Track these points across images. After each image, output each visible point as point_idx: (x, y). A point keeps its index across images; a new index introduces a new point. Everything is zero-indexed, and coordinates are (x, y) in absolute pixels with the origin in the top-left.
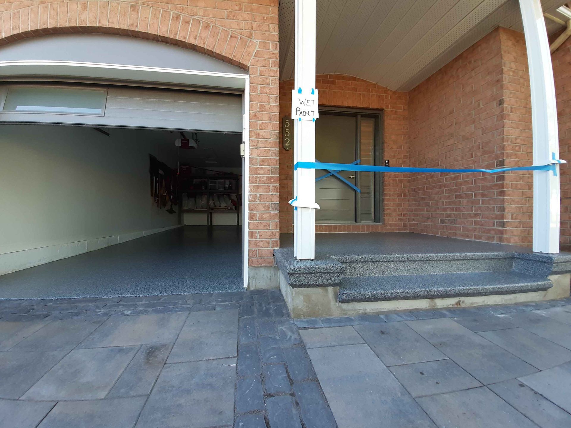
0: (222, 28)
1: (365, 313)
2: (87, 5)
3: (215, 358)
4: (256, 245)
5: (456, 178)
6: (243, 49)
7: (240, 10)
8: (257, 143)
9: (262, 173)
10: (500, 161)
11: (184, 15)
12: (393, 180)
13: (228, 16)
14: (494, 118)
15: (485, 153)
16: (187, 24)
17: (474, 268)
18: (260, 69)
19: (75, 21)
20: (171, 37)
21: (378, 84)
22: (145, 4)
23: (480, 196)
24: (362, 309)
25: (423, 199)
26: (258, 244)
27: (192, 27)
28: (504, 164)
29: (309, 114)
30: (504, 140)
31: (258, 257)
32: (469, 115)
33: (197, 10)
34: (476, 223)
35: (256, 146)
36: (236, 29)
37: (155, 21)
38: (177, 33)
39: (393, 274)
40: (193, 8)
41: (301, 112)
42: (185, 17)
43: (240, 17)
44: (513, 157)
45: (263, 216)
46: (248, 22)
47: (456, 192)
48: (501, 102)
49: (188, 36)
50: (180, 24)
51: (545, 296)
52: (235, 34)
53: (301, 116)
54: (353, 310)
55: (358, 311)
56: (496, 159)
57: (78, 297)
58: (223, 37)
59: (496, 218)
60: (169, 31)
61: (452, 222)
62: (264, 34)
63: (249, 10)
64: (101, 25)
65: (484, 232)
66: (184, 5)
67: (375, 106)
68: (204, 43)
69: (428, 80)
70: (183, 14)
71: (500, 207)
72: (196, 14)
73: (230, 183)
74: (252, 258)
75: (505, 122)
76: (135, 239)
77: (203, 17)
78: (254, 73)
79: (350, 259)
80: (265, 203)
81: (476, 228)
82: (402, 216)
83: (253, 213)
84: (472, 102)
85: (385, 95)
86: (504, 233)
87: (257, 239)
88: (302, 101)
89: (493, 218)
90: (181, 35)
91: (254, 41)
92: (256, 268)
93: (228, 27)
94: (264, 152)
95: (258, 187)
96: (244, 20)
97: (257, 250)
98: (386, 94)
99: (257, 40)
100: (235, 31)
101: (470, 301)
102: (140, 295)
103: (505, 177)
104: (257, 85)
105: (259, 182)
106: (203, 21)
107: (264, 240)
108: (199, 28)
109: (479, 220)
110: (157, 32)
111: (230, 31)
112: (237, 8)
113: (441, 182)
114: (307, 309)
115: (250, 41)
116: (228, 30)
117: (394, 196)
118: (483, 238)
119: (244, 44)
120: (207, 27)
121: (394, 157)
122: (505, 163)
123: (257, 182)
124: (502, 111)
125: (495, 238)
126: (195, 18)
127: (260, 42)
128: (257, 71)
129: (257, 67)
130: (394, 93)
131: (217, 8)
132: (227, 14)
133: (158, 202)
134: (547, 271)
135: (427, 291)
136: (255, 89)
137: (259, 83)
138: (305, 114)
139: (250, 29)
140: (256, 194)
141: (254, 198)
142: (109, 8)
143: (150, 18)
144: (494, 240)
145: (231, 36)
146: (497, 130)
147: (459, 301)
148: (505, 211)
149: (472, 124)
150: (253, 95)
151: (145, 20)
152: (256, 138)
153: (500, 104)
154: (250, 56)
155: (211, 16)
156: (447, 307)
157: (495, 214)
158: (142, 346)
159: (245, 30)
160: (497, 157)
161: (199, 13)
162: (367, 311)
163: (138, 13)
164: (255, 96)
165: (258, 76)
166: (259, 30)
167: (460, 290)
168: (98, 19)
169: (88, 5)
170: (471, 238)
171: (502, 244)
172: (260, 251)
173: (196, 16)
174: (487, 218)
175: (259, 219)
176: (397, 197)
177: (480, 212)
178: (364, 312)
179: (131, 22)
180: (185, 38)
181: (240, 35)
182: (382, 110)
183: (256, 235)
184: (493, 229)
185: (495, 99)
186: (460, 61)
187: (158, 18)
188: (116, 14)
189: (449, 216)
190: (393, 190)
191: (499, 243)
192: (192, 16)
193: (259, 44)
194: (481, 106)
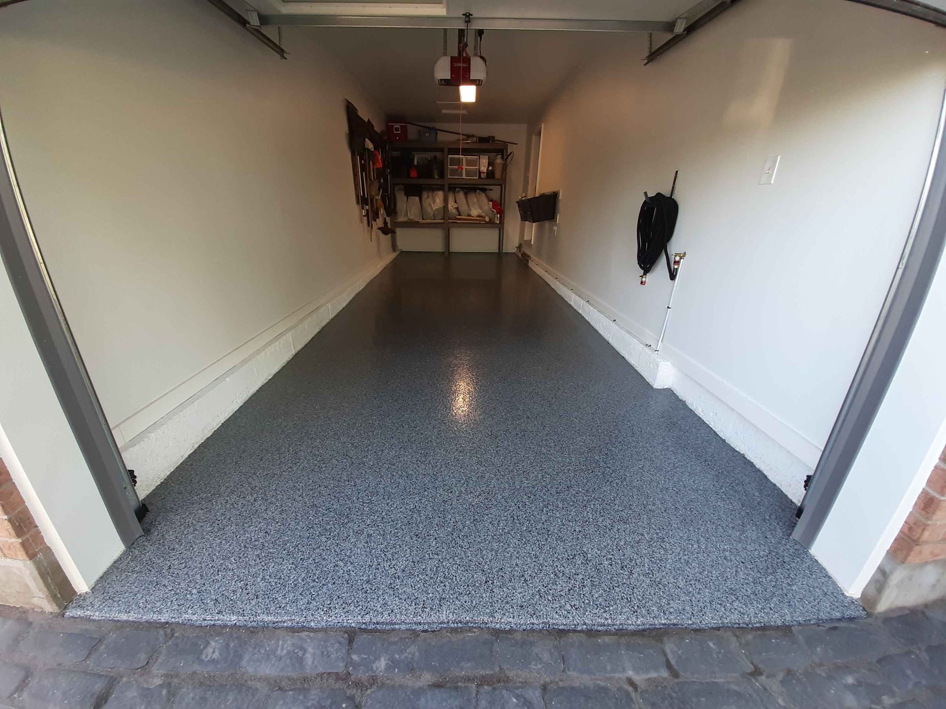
73: (490, 164)
133: (367, 215)
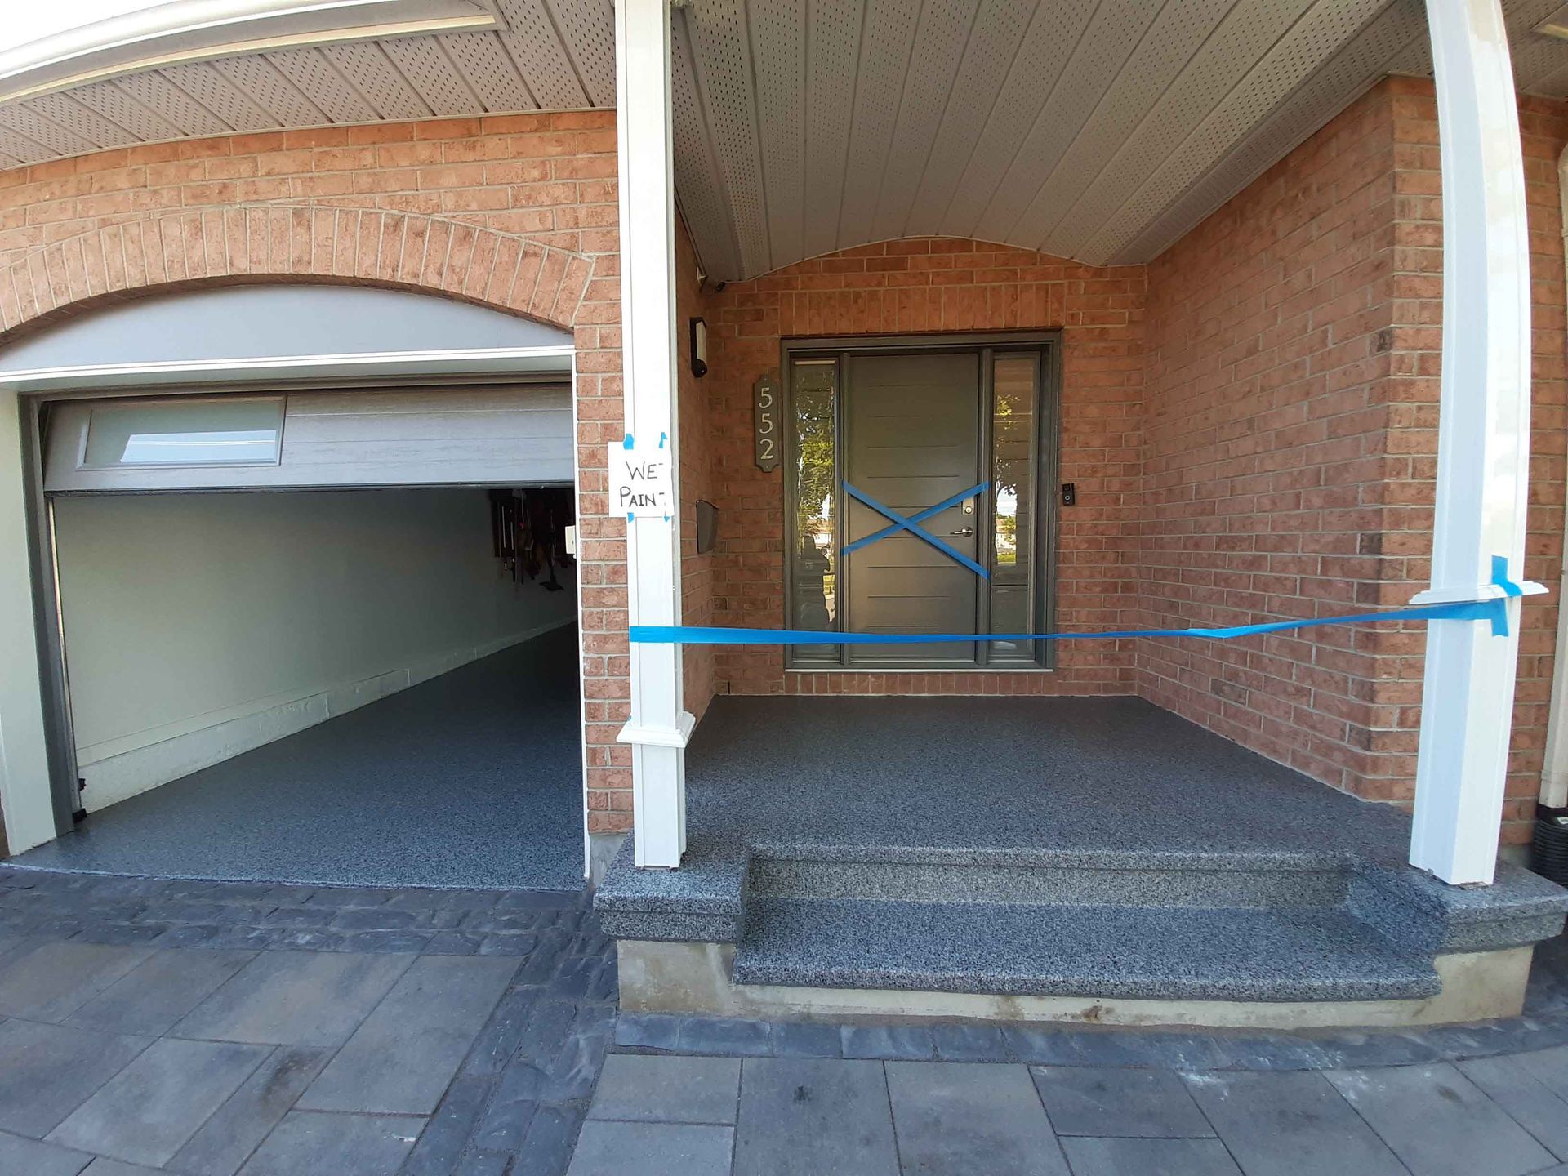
0: (502, 233)
1: (809, 1015)
2: (201, 223)
3: (387, 1111)
4: (605, 782)
5: (1254, 563)
6: (556, 284)
7: (543, 178)
8: (600, 525)
9: (614, 602)
10: (1372, 538)
11: (412, 215)
12: (1090, 542)
13: (516, 199)
14: (1362, 390)
15: (1331, 500)
16: (419, 240)
17: (1199, 894)
18: (600, 332)
19: (181, 266)
20: (385, 279)
21: (1043, 252)
22: (323, 203)
23: (1312, 636)
24: (800, 1004)
25: (1173, 606)
26: (609, 780)
27: (431, 245)
28: (1380, 550)
29: (654, 502)
30: (1387, 469)
31: (612, 810)
32: (1296, 366)
33: (440, 197)
34: (1300, 716)
35: (597, 533)
36: (536, 232)
37: (348, 243)
38: (398, 266)
39: (931, 897)
40: (430, 193)
41: (634, 498)
42: (414, 222)
43: (544, 198)
44: (1417, 523)
45: (620, 710)
46: (564, 206)
47: (1253, 606)
48: (1384, 342)
49: (423, 268)
50: (403, 244)
51: (1417, 1013)
52: (535, 246)
53: (634, 509)
54: (774, 1004)
55: (789, 1008)
56: (1360, 528)
57: (239, 879)
58: (505, 258)
59: (1349, 716)
60: (379, 264)
61: (1240, 697)
62: (609, 235)
63: (567, 173)
64: (235, 272)
65: (1316, 749)
66: (410, 190)
67: (1033, 322)
68: (461, 283)
69: (1198, 233)
70: (409, 214)
71: (1363, 684)
72: (438, 208)
74: (597, 812)
75: (1392, 408)
76: (452, 671)
77: (455, 214)
78: (586, 344)
79: (804, 854)
80: (624, 678)
81: (1296, 733)
82: (1117, 649)
83: (594, 704)
84: (1305, 327)
85: (1066, 282)
86: (1368, 766)
87: (607, 767)
88: (637, 469)
89: (1341, 714)
90: (406, 270)
91: (584, 256)
92: (607, 835)
93: (517, 229)
94: (618, 547)
95: (605, 639)
96: (557, 202)
97: (607, 794)
98: (1068, 281)
99: (592, 254)
100: (534, 239)
101: (1135, 1012)
102: (356, 884)
103: (1383, 591)
104: (595, 374)
105: (606, 625)
106: (455, 224)
107: (624, 770)
108: (447, 243)
109: (1306, 707)
110: (354, 271)
111: (521, 240)
112: (536, 173)
113: (1218, 567)
114: (657, 991)
115: (574, 258)
116: (516, 238)
117: (1091, 590)
118: (1313, 766)
119: (559, 268)
120: (466, 236)
121: (1094, 471)
122: (1386, 546)
123: (602, 626)
124: (1386, 372)
125: (1344, 776)
126: (437, 221)
127: (598, 258)
128: (593, 337)
129: (592, 326)
130: (1099, 272)
131: (487, 184)
132: (512, 195)
133: (513, 569)
134: (1430, 940)
135: (981, 980)
136: (589, 387)
137: (601, 369)
138: (644, 502)
139: (571, 224)
140: (599, 656)
141: (596, 667)
142: (248, 227)
143: (336, 238)
144: (1341, 782)
145: (525, 254)
146: (1368, 434)
147: (1095, 1007)
148: (1376, 700)
149: (1302, 400)
150: (586, 402)
151: (325, 246)
152: (596, 513)
153: (1381, 348)
154: (573, 300)
155: (474, 206)
156: (1054, 1020)
157: (1348, 702)
158: (277, 1048)
159: (558, 231)
160: (1363, 522)
161: (446, 206)
162: (813, 1010)
163: (309, 229)
164: (591, 405)
165: (595, 351)
166: (594, 225)
167: (1087, 986)
168: (228, 258)
169: (203, 224)
170: (1286, 760)
171: (1360, 799)
172: (615, 796)
173: (439, 214)
174: (1328, 708)
175: (609, 717)
176: (1102, 591)
177: (1311, 685)
178: (805, 1010)
179: (296, 255)
180: (416, 276)
181: (548, 247)
182: (1057, 329)
183: (603, 757)
184: (1340, 749)
185: (1367, 329)
186: (1281, 181)
187: (353, 235)
188: (263, 239)
189: (1234, 675)
190: (1086, 573)
191: (1354, 796)
192: (429, 214)
193: (597, 262)
194: (1331, 346)
